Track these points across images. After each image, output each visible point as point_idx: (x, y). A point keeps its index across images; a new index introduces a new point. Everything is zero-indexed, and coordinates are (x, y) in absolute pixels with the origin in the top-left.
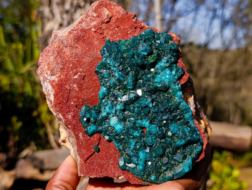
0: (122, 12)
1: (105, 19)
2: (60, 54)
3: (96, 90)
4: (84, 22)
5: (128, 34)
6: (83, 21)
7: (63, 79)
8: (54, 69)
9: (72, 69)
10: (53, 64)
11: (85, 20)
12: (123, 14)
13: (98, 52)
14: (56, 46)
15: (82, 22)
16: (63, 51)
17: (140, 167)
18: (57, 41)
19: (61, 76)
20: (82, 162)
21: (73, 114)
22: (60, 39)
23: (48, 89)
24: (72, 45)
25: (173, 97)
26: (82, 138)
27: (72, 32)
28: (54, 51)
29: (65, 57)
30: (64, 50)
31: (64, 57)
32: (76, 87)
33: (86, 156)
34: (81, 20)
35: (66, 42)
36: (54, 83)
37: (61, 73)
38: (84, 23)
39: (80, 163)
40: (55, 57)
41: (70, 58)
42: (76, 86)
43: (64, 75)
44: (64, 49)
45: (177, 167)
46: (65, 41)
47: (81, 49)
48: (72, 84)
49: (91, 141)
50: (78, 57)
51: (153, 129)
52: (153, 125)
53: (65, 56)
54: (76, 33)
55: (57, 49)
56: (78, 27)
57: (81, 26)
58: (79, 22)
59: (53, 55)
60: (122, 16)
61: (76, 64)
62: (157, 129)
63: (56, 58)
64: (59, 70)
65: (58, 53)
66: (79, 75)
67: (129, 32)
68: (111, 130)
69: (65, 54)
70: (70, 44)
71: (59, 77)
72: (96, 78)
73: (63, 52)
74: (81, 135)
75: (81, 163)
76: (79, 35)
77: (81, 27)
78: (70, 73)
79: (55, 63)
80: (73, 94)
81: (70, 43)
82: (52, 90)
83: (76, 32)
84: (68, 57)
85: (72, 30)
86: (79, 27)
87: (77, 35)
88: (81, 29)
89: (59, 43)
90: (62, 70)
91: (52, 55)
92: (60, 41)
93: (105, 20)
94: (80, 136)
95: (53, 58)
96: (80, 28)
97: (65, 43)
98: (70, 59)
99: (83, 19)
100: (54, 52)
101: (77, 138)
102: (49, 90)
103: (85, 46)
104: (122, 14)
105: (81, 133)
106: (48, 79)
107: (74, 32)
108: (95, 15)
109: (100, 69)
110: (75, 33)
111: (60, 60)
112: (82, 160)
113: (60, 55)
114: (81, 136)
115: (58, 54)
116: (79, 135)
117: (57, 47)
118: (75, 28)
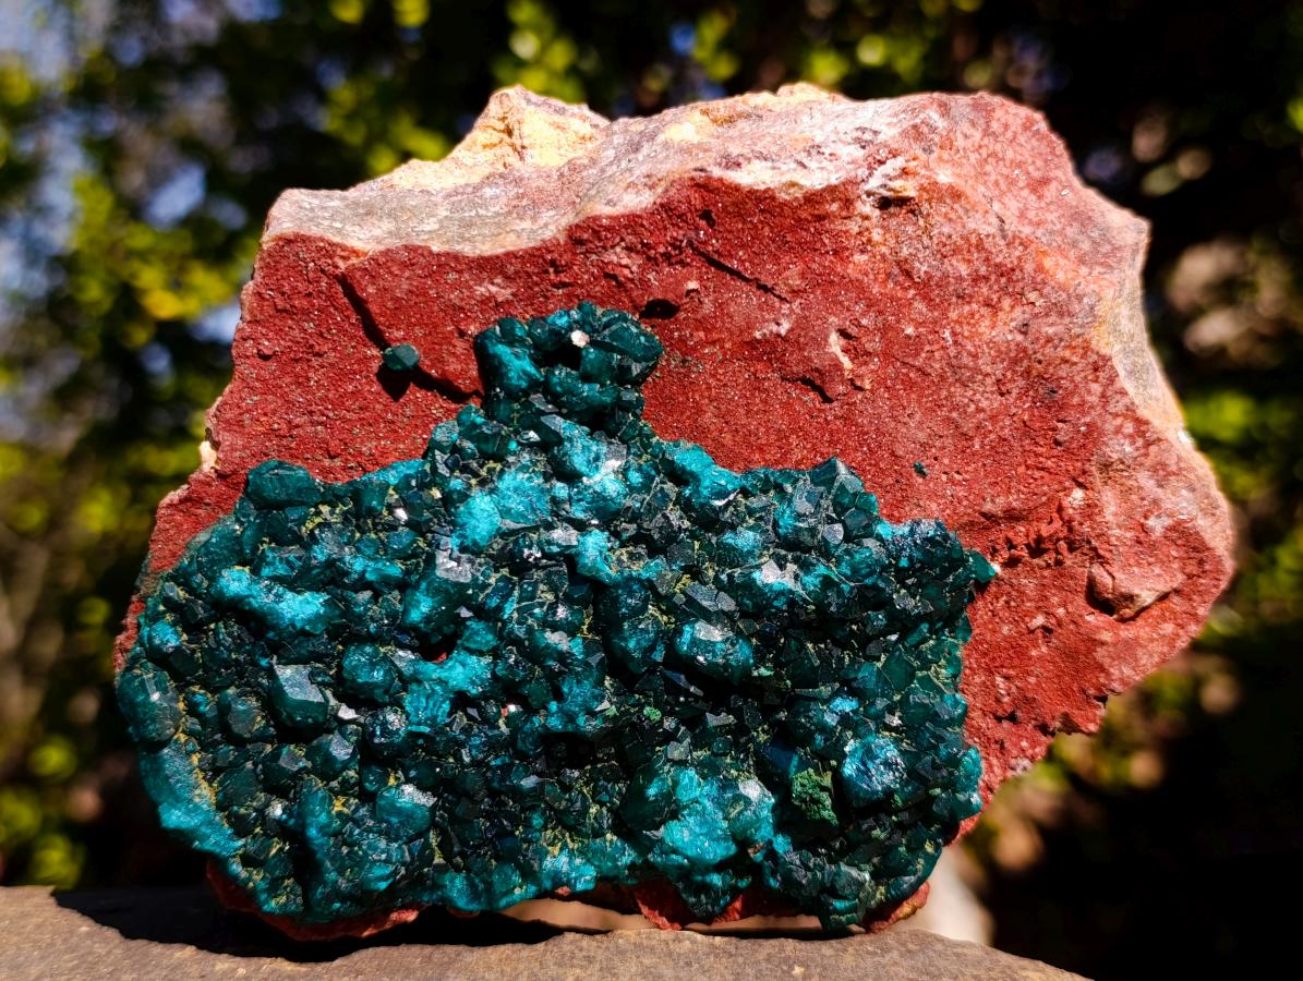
0: (1122, 673)
1: (1113, 578)
2: (993, 277)
3: (729, 436)
4: (1136, 454)
5: (990, 672)
6: (1148, 444)
7: (845, 261)
8: (921, 222)
9: (885, 330)
10: (950, 220)
11: (1146, 455)
12: (1108, 674)
13: (939, 505)
14: (1048, 263)
15: (1140, 442)
16: (1006, 303)
17: (240, 580)
18: (1073, 279)
19: (865, 257)
20: (343, 258)
21: (630, 276)
22: (1079, 298)
23: (813, 165)
24: (1025, 363)
25: (573, 841)
26: (481, 290)
27: (1098, 377)
28: (1021, 244)
29: (969, 303)
30: (1013, 307)
31: (971, 297)
32: (775, 328)
33: (371, 290)
34: (1155, 436)
35: (1051, 331)
36: (835, 207)
37: (883, 256)
38: (1128, 449)
39: (344, 248)
40: (986, 246)
41: (954, 334)
42: (783, 332)
43: (866, 274)
44: (1018, 311)
45: (197, 770)
46: (1060, 329)
47: (983, 410)
48: (798, 311)
49: (447, 340)
50: (942, 378)
51: (427, 703)
52: (446, 706)
53: (975, 306)
54: (1089, 398)
55: (1029, 267)
56: (1116, 415)
57: (1118, 430)
58: (1147, 423)
59: (1004, 237)
60: (1102, 669)
61: (910, 360)
62: (419, 724)
63: (980, 246)
64: (905, 252)
65: (1006, 273)
66: (838, 366)
67: (999, 680)
68: (481, 466)
69: (984, 311)
70: (1035, 353)
71: (864, 240)
72: (797, 455)
73: (999, 298)
74: (499, 290)
75: (339, 251)
76: (1072, 415)
77: (1112, 429)
78: (864, 315)
79: (950, 237)
80: (744, 301)
81: (1039, 356)
82: (801, 187)
83: (1093, 399)
84: (960, 323)
85: (1112, 380)
86: (1119, 421)
87: (1076, 400)
88: (1102, 434)
89: (1062, 287)
90: (896, 271)
91: (1002, 230)
92: (1069, 296)
93: (1110, 574)
94: (493, 284)
95: (985, 229)
96: (1107, 426)
97: (1052, 325)
98: (947, 334)
99: (1153, 449)
100: (1017, 241)
101: (488, 266)
102: (804, 166)
103: (992, 436)
104: (1112, 670)
105: (509, 291)
106: (870, 175)
107: (1096, 388)
108: (1157, 525)
109: (836, 496)
110: (1089, 392)
111: (964, 270)
112: (354, 261)
113: (986, 279)
114: (494, 289)
115: (996, 265)
116: (498, 280)
117: (1040, 269)
118: (1118, 397)
